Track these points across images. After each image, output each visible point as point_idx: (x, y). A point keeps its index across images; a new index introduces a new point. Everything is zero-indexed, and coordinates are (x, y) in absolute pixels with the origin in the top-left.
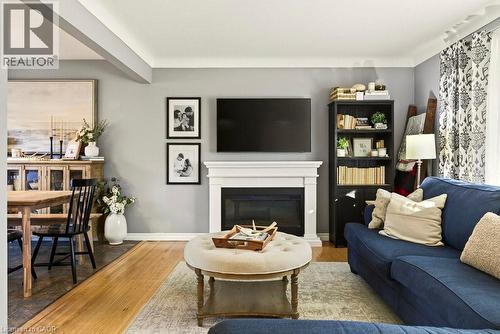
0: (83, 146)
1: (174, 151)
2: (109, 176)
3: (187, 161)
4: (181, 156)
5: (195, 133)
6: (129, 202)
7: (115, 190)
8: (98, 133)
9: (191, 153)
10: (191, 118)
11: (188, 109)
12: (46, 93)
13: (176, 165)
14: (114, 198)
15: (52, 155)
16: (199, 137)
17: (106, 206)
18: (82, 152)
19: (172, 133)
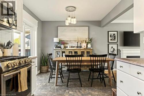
1: (110, 46)
3: (114, 49)
4: (112, 47)
5: (116, 41)
9: (115, 46)
10: (115, 37)
11: (114, 34)
12: (75, 30)
13: (111, 50)
19: (110, 41)
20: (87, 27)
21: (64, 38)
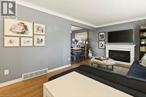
0: (86, 42)
1: (100, 42)
2: (90, 46)
3: (102, 44)
4: (101, 43)
5: (104, 39)
6: (92, 51)
7: (90, 49)
8: (88, 40)
9: (103, 43)
10: (103, 36)
11: (103, 35)
12: (81, 34)
13: (100, 45)
14: (90, 50)
15: (82, 43)
16: (105, 40)
17: (89, 51)
18: (85, 43)
19: (100, 39)
20: (87, 32)
21: (77, 39)
